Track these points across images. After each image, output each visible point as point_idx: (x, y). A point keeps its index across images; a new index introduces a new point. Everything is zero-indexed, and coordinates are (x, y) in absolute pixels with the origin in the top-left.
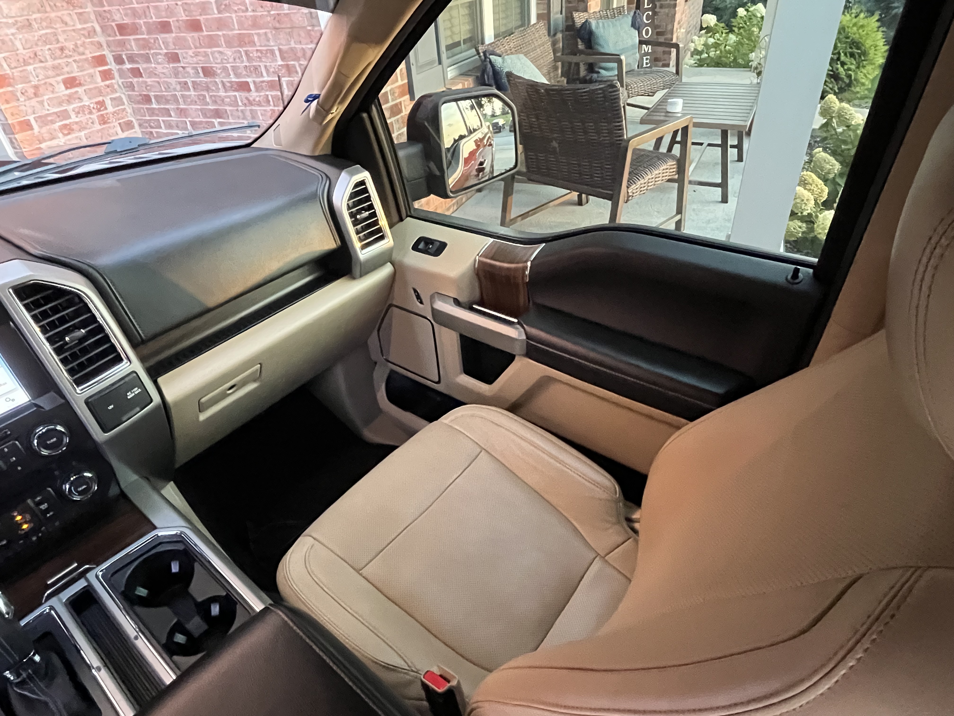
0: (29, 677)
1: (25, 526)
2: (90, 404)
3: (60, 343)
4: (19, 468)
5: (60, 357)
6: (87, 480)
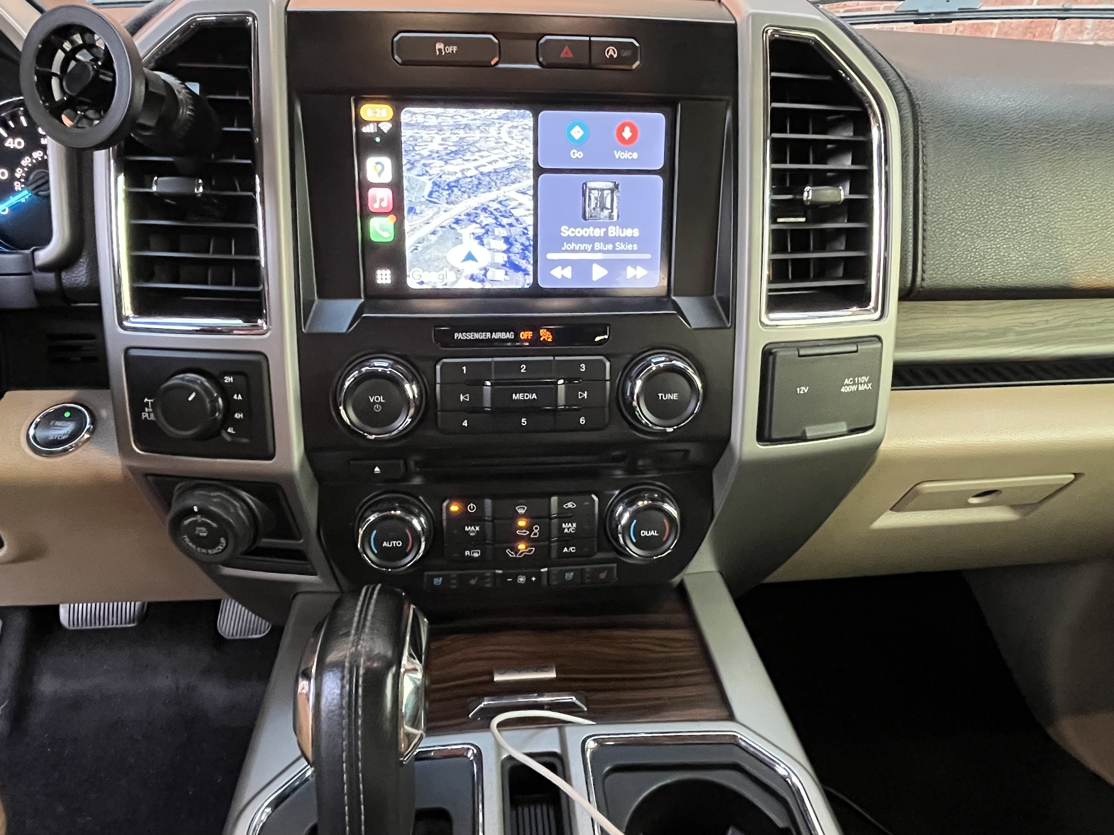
1: (522, 547)
2: (771, 358)
3: (789, 197)
4: (582, 420)
5: (775, 227)
6: (666, 522)
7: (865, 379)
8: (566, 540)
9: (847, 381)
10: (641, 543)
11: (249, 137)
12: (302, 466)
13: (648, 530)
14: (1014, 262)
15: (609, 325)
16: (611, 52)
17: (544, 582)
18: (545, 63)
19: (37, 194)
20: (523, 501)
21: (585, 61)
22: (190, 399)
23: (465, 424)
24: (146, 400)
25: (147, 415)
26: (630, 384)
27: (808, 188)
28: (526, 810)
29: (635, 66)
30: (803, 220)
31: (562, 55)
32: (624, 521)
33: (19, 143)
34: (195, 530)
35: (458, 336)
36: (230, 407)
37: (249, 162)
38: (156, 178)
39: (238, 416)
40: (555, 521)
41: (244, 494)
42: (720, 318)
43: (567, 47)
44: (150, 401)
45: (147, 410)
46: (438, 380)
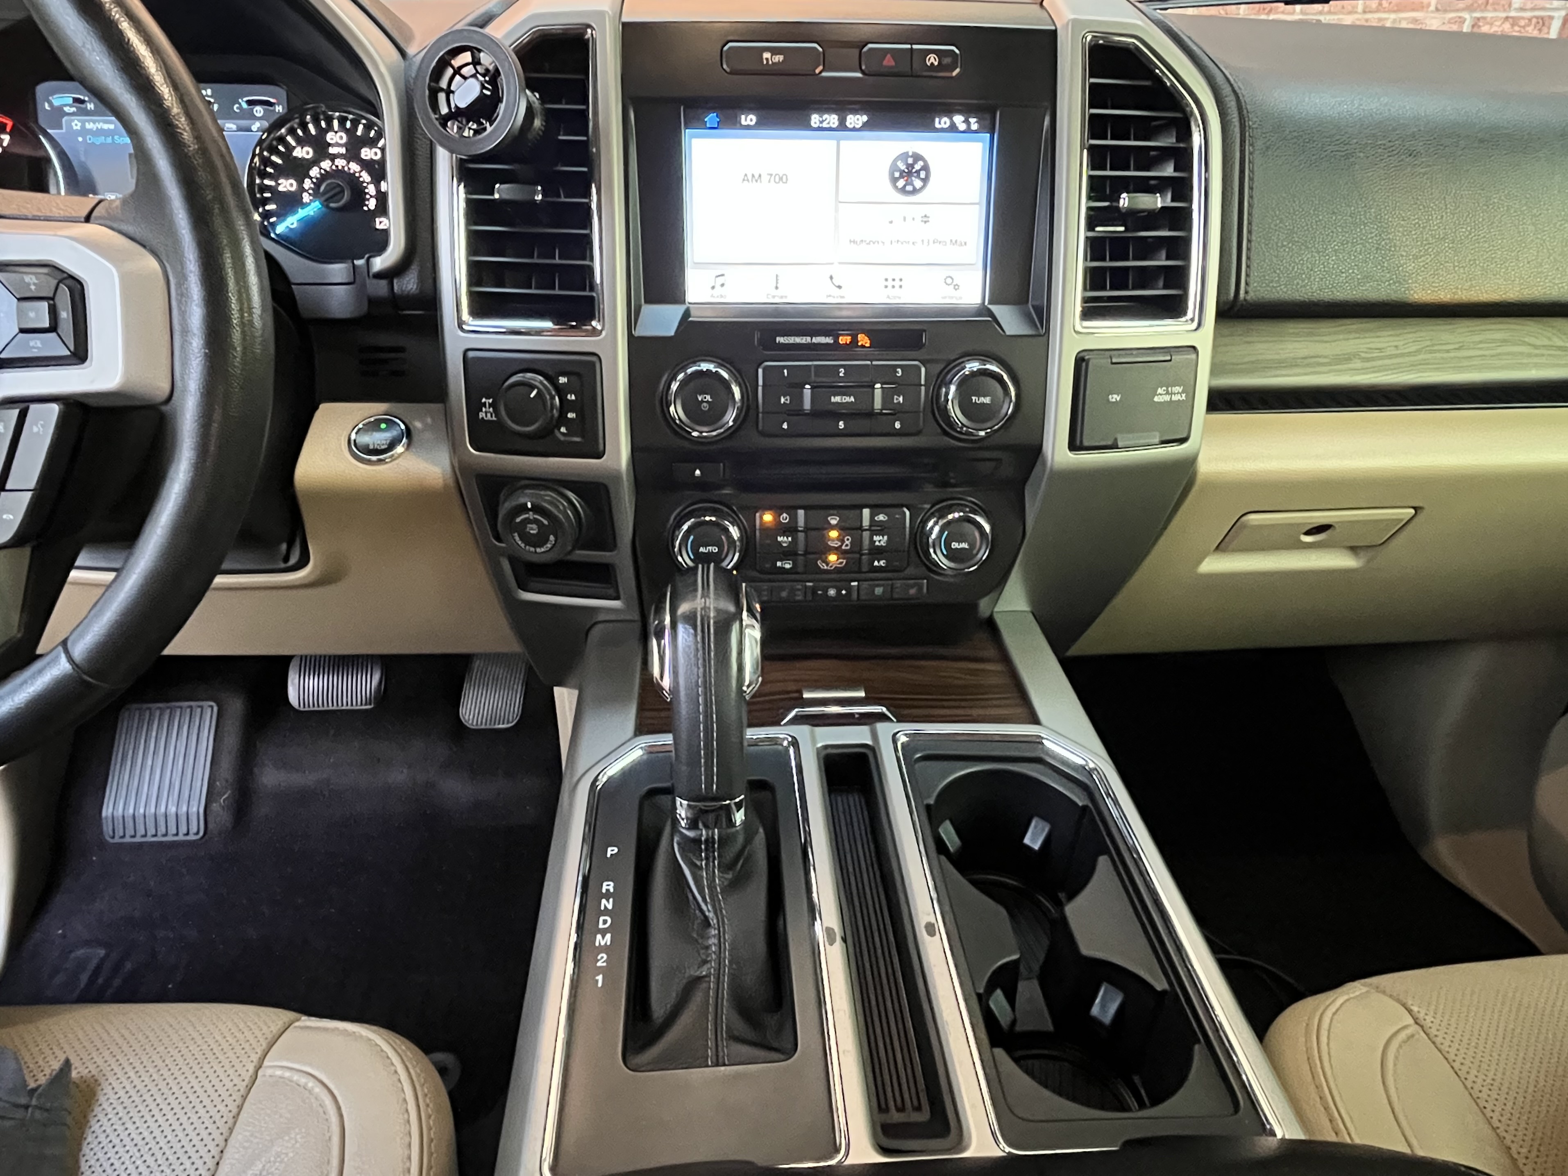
0: (710, 841)
1: (833, 558)
2: (1084, 364)
3: (1106, 204)
4: (898, 425)
5: (1090, 234)
6: (977, 535)
7: (1180, 389)
8: (878, 553)
9: (1160, 391)
10: (952, 555)
11: (585, 146)
12: (628, 469)
13: (959, 542)
14: (1344, 275)
15: (925, 331)
16: (932, 60)
17: (855, 596)
18: (867, 72)
19: (327, 207)
20: (835, 512)
21: (907, 69)
22: (532, 395)
23: (785, 426)
24: (484, 400)
25: (484, 415)
26: (944, 390)
27: (1124, 195)
28: (839, 799)
29: (954, 74)
30: (1122, 229)
31: (885, 63)
32: (933, 536)
33: (308, 153)
34: (526, 528)
35: (780, 340)
36: (565, 406)
37: (585, 169)
38: (497, 186)
39: (571, 415)
40: (866, 535)
41: (571, 495)
42: (1036, 326)
43: (889, 56)
44: (487, 401)
45: (484, 409)
46: (760, 382)
